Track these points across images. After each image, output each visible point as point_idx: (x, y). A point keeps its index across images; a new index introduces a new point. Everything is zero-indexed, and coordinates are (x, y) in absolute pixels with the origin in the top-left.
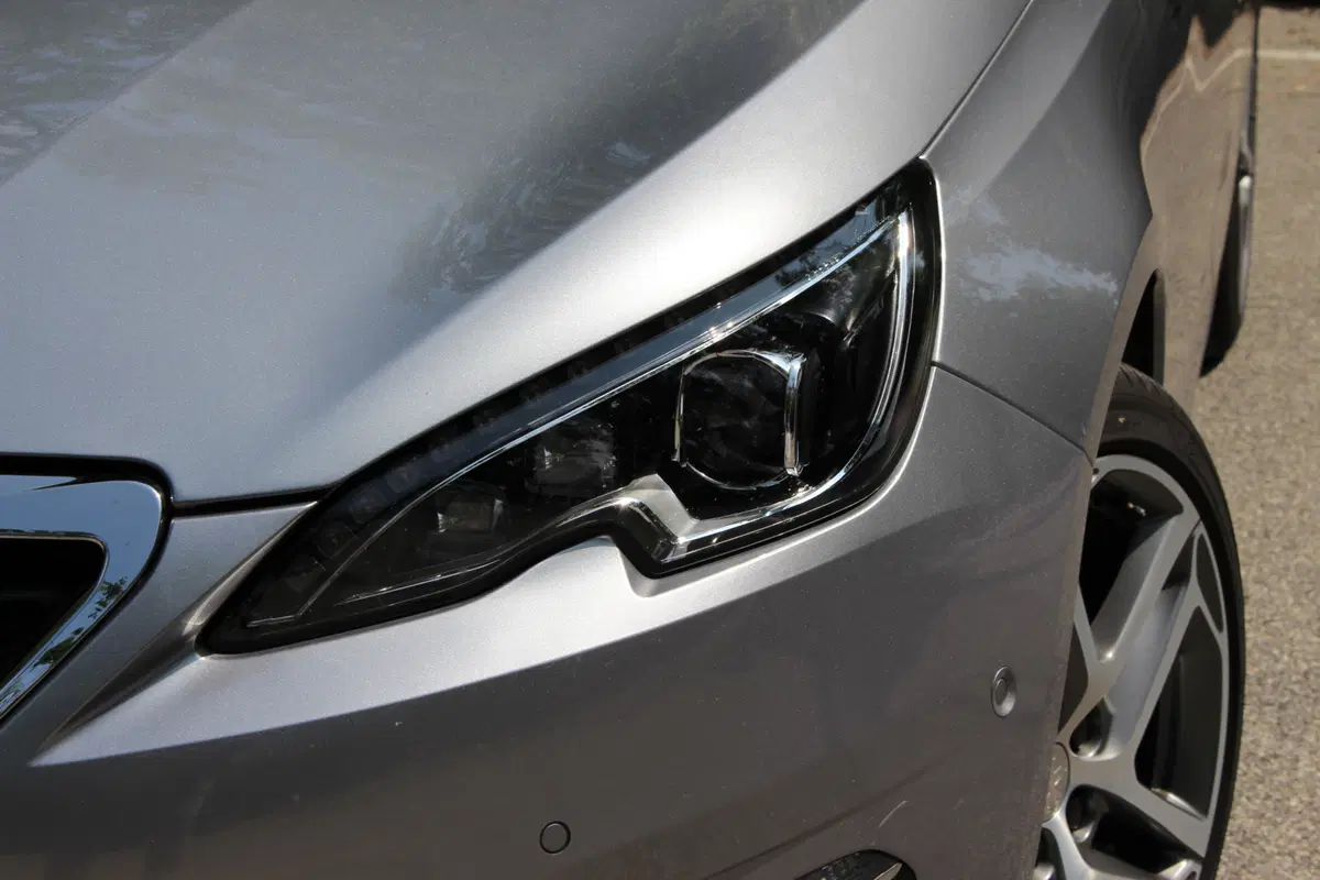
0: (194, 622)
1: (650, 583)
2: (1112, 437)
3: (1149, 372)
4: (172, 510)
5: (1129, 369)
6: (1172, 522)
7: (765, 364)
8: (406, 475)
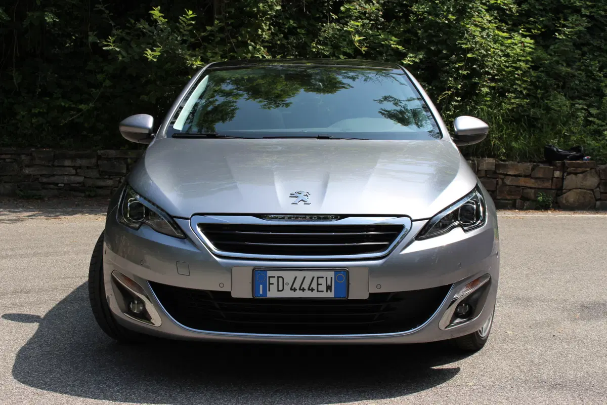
0: (415, 236)
4: (412, 221)
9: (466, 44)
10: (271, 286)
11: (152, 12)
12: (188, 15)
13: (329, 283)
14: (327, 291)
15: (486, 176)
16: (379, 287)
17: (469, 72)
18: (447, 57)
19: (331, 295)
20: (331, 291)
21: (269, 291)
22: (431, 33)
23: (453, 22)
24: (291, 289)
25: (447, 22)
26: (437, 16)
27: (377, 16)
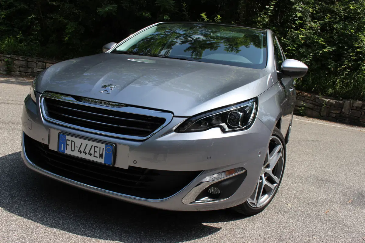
0: (174, 128)
1: (223, 133)
2: (273, 134)
3: (279, 129)
4: (174, 117)
5: (276, 127)
6: (280, 145)
7: (239, 113)
8: (198, 117)
9: (357, 44)
10: (68, 146)
11: (202, 15)
12: (218, 17)
13: (101, 152)
14: (100, 158)
15: (356, 110)
16: (135, 162)
17: (356, 58)
18: (347, 50)
19: (102, 161)
20: (102, 158)
21: (67, 149)
22: (341, 38)
23: (353, 33)
24: (79, 151)
25: (350, 33)
26: (346, 30)
27: (317, 29)
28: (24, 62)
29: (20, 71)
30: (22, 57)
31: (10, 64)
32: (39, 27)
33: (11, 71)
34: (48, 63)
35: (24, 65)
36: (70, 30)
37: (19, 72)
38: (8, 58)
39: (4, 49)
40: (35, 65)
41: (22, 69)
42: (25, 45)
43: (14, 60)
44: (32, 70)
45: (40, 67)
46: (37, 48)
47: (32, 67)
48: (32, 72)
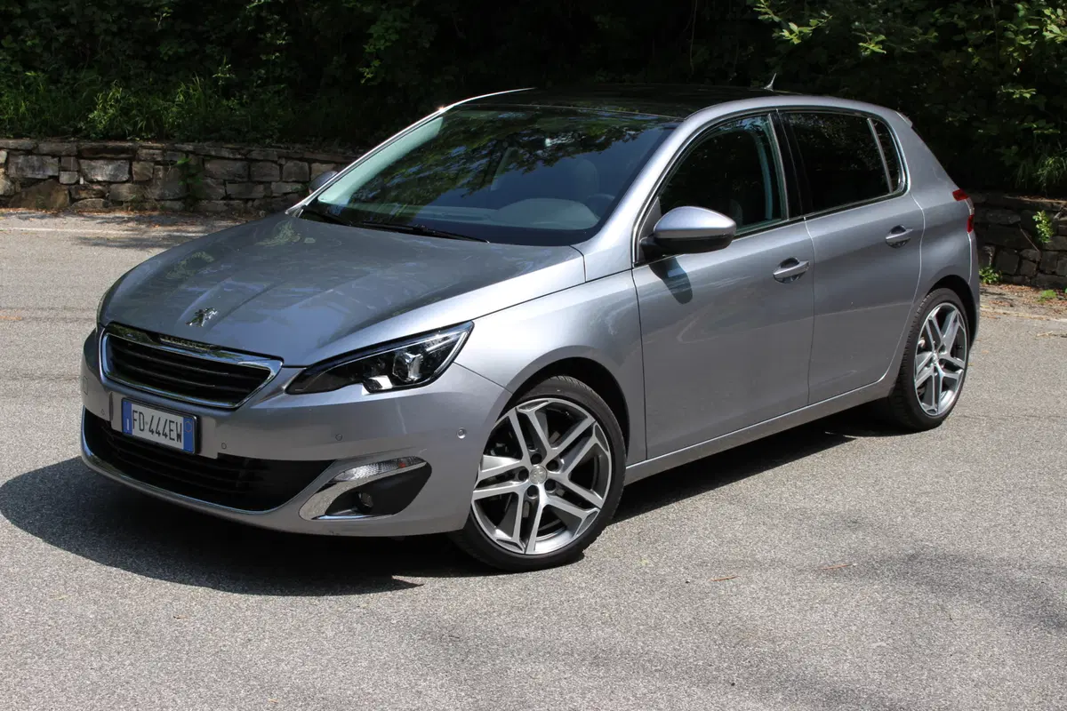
6: (586, 420)
10: (135, 422)
13: (179, 430)
14: (178, 441)
19: (180, 445)
20: (181, 441)
21: (134, 428)
24: (150, 431)
28: (239, 164)
29: (227, 197)
30: (231, 149)
31: (192, 176)
32: (286, 35)
33: (197, 200)
34: (315, 161)
35: (240, 176)
36: (383, 41)
37: (223, 199)
38: (187, 153)
39: (174, 121)
40: (276, 172)
41: (232, 189)
42: (242, 105)
43: (209, 161)
44: (265, 189)
45: (294, 179)
46: (280, 112)
47: (264, 179)
48: (265, 197)
